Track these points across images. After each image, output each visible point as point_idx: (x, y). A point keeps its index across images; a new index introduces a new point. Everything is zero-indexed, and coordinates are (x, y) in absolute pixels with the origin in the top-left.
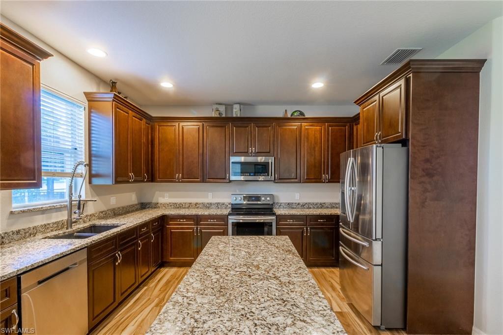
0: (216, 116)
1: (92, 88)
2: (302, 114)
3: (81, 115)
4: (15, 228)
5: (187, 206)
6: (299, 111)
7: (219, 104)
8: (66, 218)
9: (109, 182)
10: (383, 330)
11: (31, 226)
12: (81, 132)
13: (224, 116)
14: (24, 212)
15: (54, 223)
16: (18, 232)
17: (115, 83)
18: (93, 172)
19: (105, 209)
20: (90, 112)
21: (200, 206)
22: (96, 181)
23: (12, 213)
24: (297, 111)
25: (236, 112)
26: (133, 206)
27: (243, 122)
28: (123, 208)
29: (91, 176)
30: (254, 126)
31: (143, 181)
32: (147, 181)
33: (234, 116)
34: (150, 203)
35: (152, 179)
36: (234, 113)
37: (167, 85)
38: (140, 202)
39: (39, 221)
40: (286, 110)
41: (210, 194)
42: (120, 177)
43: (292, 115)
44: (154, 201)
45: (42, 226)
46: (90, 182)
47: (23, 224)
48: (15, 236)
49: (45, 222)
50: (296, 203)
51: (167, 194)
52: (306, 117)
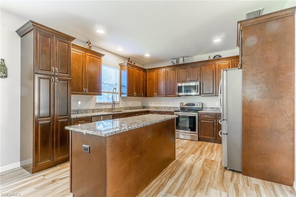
0: (172, 65)
1: (122, 61)
2: (220, 56)
3: (118, 71)
4: (97, 108)
5: (161, 108)
6: (218, 55)
7: (174, 59)
8: (111, 107)
9: (126, 96)
10: (228, 170)
11: (101, 108)
12: (117, 78)
13: (176, 64)
14: (99, 103)
15: (108, 108)
16: (98, 109)
17: (129, 58)
18: (122, 92)
19: (126, 107)
20: (121, 70)
21: (167, 108)
22: (123, 96)
23: (96, 103)
24: (217, 55)
25: (181, 61)
26: (139, 107)
27: (184, 66)
28: (134, 107)
29: (121, 94)
30: (189, 67)
31: (141, 96)
32: (143, 96)
33: (180, 63)
34: (146, 107)
35: (146, 95)
36: (180, 62)
37: (147, 55)
38: (143, 106)
39: (104, 107)
40: (209, 56)
41: (171, 103)
42: (130, 94)
43: (213, 58)
44: (148, 106)
45: (104, 109)
46: (121, 96)
47: (99, 107)
48: (97, 111)
49: (105, 108)
50: (216, 108)
51: (153, 103)
52: (222, 58)
